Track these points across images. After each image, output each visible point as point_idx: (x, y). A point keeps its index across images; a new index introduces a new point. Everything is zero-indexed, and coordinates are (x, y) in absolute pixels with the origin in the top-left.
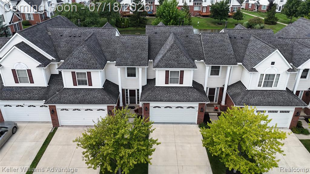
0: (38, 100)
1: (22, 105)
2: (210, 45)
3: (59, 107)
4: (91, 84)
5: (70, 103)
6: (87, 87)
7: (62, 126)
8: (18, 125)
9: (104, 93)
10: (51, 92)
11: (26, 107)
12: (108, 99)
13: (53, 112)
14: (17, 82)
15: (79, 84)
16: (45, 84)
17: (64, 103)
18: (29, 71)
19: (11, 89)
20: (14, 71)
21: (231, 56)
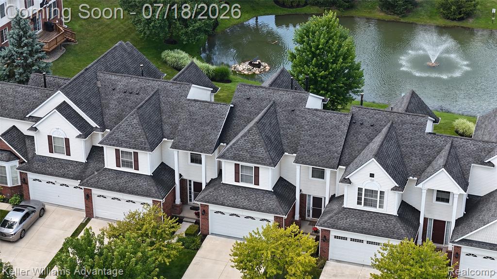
0: (72, 179)
1: (54, 182)
2: (314, 132)
3: (95, 192)
4: (137, 168)
5: (108, 190)
6: (132, 170)
7: (97, 218)
8: (47, 207)
9: (152, 182)
10: (88, 171)
11: (57, 185)
12: (154, 191)
13: (88, 197)
14: (51, 151)
15: (123, 166)
16: (83, 159)
17: (102, 188)
18: (67, 140)
19: (43, 159)
20: (50, 137)
21: (336, 154)
